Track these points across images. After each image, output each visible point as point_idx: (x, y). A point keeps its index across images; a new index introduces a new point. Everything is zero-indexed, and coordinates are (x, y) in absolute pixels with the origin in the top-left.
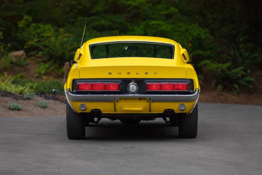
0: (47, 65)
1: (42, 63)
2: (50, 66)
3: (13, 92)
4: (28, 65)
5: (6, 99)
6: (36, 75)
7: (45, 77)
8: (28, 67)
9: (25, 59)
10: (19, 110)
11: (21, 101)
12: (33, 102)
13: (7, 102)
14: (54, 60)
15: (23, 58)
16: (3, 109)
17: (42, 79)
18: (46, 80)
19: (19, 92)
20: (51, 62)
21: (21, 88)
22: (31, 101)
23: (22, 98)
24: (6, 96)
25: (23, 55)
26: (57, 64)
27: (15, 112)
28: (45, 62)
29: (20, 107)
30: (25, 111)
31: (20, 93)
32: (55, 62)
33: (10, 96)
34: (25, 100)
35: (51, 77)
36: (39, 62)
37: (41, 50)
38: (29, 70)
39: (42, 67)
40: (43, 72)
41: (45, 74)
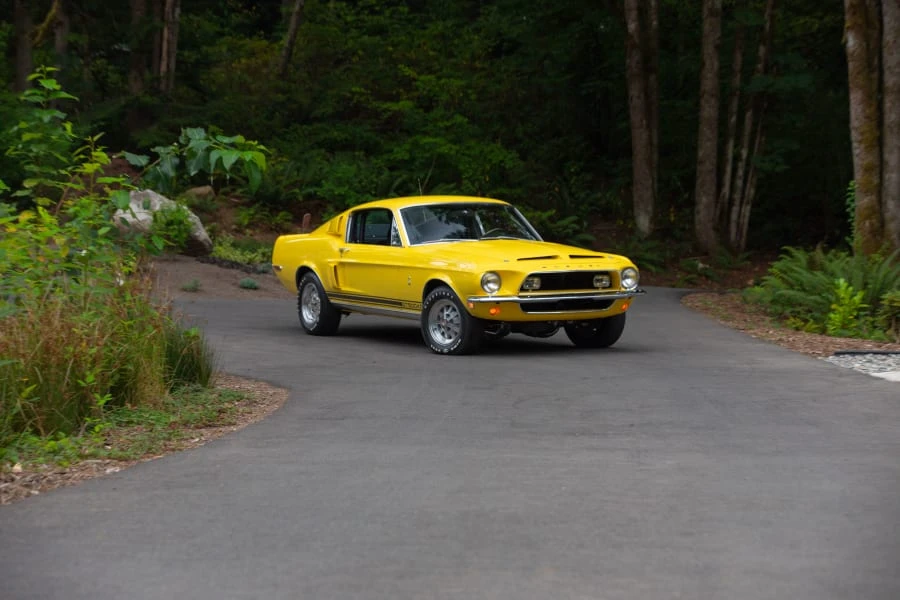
0: (252, 212)
1: (244, 208)
2: (256, 213)
3: (239, 261)
4: (218, 210)
5: (234, 272)
6: (234, 227)
7: (248, 231)
8: (218, 214)
9: (213, 200)
10: (256, 289)
11: (254, 275)
12: (271, 276)
13: (235, 277)
14: (261, 202)
15: (210, 198)
16: (233, 288)
17: (245, 234)
18: (251, 235)
19: (247, 260)
20: (257, 205)
21: (249, 256)
22: (268, 276)
23: (255, 270)
24: (233, 267)
25: (210, 193)
26: (268, 209)
27: (251, 291)
28: (248, 205)
29: (257, 284)
30: (266, 290)
31: (249, 264)
32: (264, 205)
33: (238, 268)
34: (259, 273)
35: (257, 231)
36: (236, 205)
37: (240, 186)
38: (221, 217)
39: (243, 214)
40: (246, 222)
41: (248, 227)
